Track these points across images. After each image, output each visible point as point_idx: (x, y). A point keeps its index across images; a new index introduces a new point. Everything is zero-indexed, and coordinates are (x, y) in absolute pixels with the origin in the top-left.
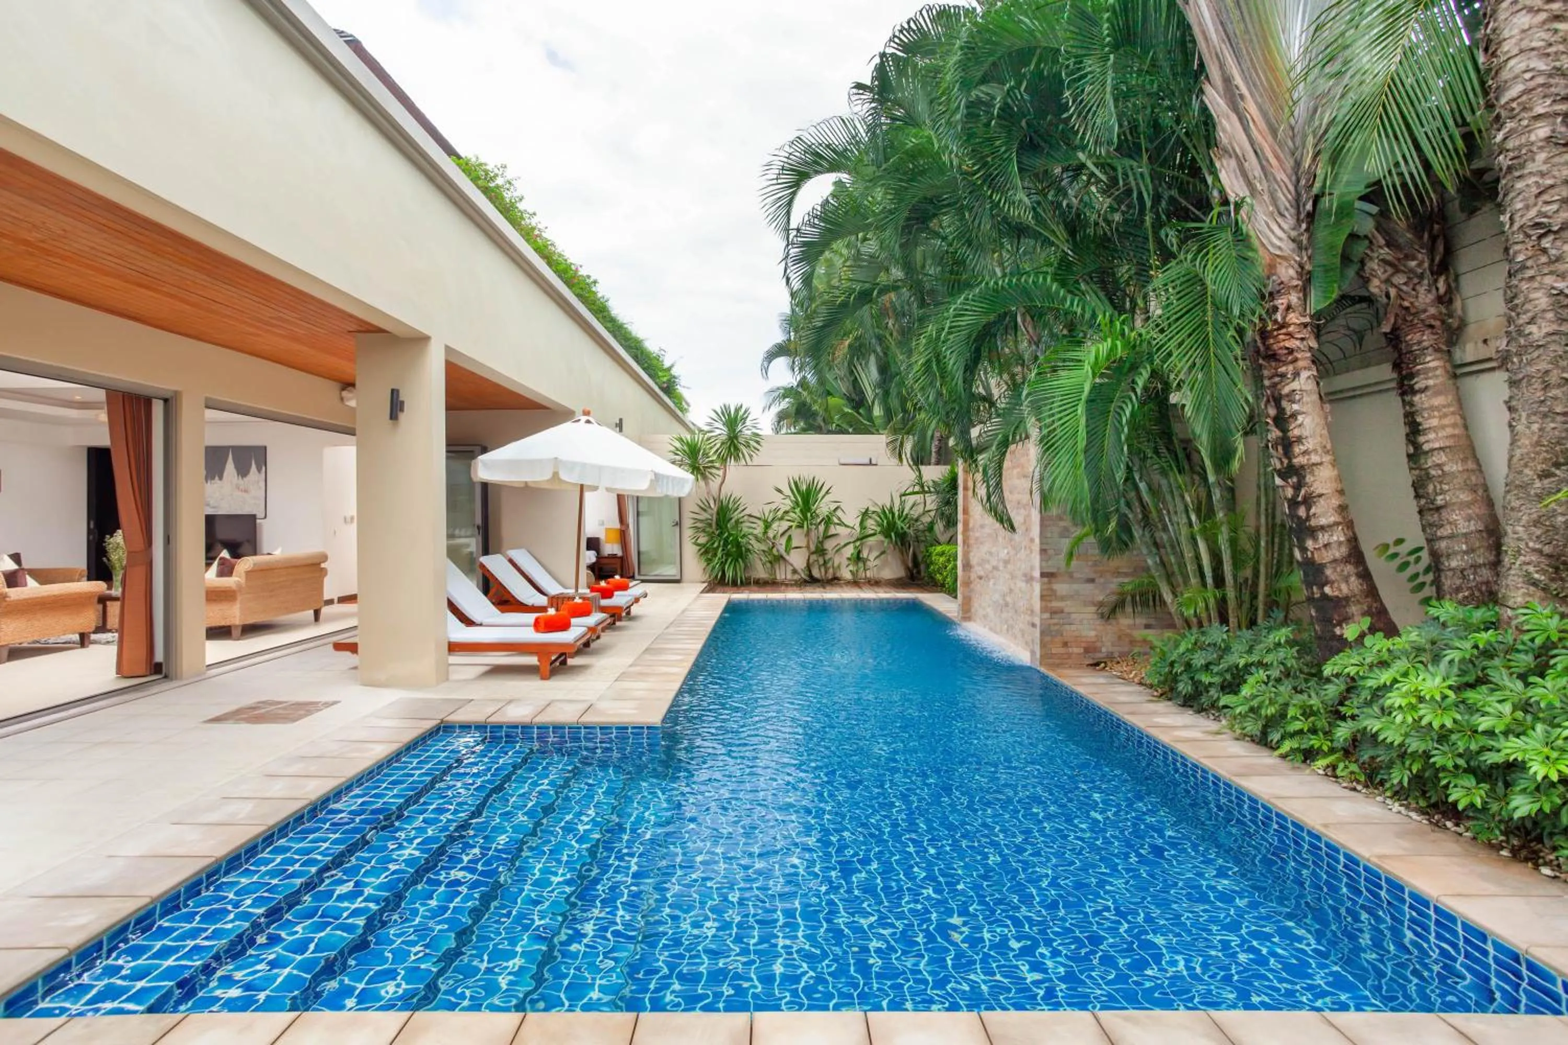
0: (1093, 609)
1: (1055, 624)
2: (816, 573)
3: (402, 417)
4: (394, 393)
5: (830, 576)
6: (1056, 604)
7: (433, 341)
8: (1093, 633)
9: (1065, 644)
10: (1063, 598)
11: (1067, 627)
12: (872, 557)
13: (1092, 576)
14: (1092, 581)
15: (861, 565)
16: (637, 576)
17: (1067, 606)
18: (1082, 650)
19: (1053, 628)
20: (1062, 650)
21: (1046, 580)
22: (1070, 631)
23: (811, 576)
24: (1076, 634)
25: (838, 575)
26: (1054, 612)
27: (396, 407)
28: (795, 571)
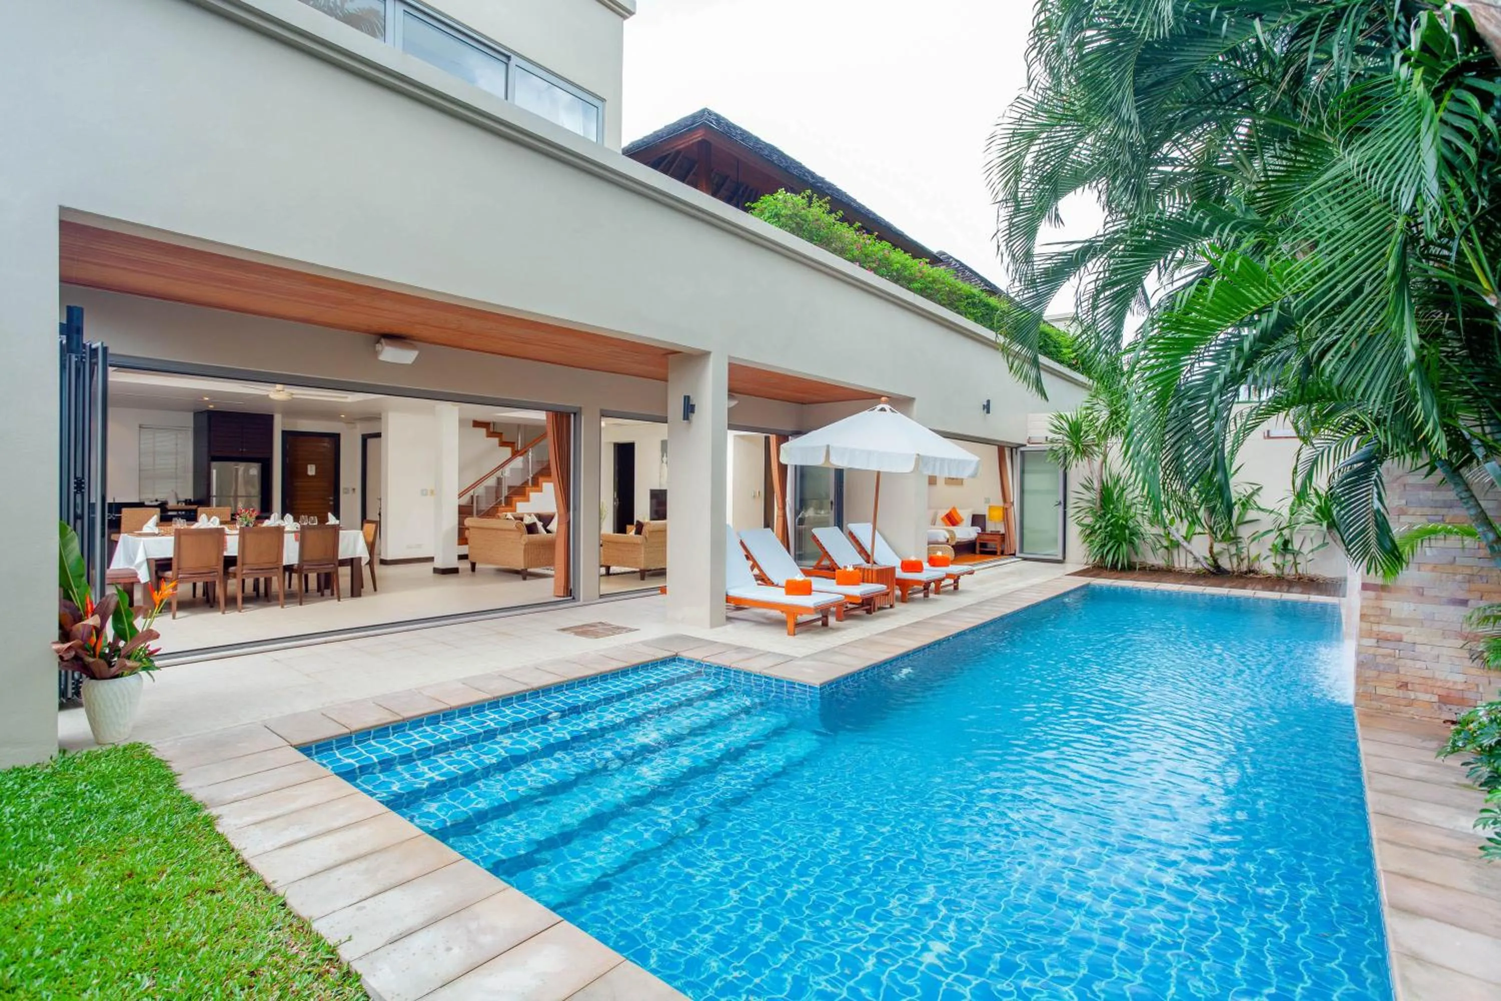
0: (1461, 642)
1: (1384, 656)
2: (1225, 563)
3: (694, 417)
4: (687, 399)
5: (1244, 567)
6: (1388, 629)
7: (712, 356)
8: (1460, 678)
9: (1404, 685)
10: (1400, 622)
11: (1410, 663)
12: (1305, 550)
13: (1461, 595)
14: (1464, 603)
15: (1290, 557)
16: (1018, 554)
17: (1410, 634)
18: (1435, 699)
19: (1379, 659)
20: (1395, 693)
21: (1371, 594)
22: (1410, 669)
23: (1217, 567)
24: (1425, 673)
25: (1256, 566)
26: (1382, 639)
27: (689, 409)
28: (1196, 560)
